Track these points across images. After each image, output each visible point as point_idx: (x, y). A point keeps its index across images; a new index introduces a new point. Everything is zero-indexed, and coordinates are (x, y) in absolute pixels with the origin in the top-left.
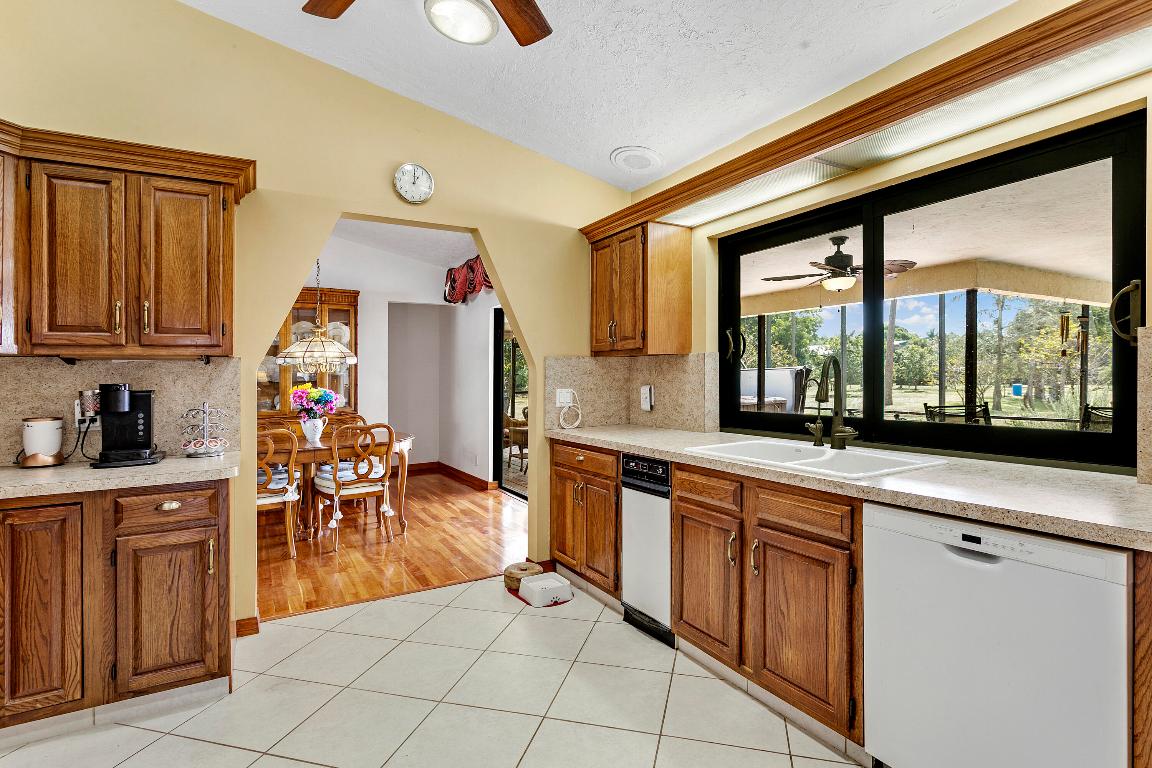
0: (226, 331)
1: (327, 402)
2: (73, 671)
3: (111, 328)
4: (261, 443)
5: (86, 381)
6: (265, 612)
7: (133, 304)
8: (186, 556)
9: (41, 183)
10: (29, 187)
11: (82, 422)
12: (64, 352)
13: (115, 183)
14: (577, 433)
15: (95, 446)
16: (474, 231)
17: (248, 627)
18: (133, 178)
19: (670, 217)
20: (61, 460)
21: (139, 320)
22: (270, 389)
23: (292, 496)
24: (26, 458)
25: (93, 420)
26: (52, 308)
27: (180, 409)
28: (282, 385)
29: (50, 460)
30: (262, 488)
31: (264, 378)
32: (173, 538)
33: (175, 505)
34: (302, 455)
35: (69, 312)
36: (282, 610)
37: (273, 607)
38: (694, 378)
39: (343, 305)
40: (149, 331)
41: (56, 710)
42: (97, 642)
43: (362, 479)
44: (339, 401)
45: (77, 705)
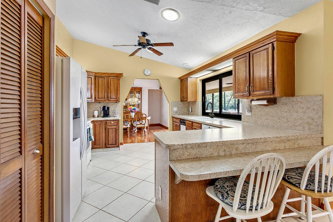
0: (119, 98)
1: (135, 110)
2: (101, 143)
3: (105, 98)
4: (124, 116)
5: (101, 105)
6: (124, 143)
7: (107, 95)
8: (114, 130)
9: (97, 79)
10: (95, 80)
11: (100, 111)
12: (99, 102)
13: (105, 78)
14: (177, 116)
15: (102, 115)
16: (158, 79)
17: (122, 144)
18: (107, 77)
19: (192, 76)
20: (98, 117)
21: (108, 97)
22: (125, 107)
23: (129, 126)
24: (94, 116)
25: (102, 111)
26: (98, 96)
27: (113, 110)
28: (128, 106)
29: (97, 116)
30: (124, 124)
31: (125, 105)
32: (113, 127)
33: (113, 122)
34: (130, 119)
35: (100, 96)
36: (127, 143)
37: (126, 142)
38: (197, 106)
39: (139, 90)
40: (109, 98)
41: (99, 148)
42: (104, 140)
43: (141, 124)
44: (137, 110)
45: (101, 148)
